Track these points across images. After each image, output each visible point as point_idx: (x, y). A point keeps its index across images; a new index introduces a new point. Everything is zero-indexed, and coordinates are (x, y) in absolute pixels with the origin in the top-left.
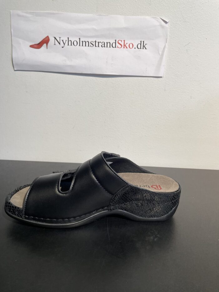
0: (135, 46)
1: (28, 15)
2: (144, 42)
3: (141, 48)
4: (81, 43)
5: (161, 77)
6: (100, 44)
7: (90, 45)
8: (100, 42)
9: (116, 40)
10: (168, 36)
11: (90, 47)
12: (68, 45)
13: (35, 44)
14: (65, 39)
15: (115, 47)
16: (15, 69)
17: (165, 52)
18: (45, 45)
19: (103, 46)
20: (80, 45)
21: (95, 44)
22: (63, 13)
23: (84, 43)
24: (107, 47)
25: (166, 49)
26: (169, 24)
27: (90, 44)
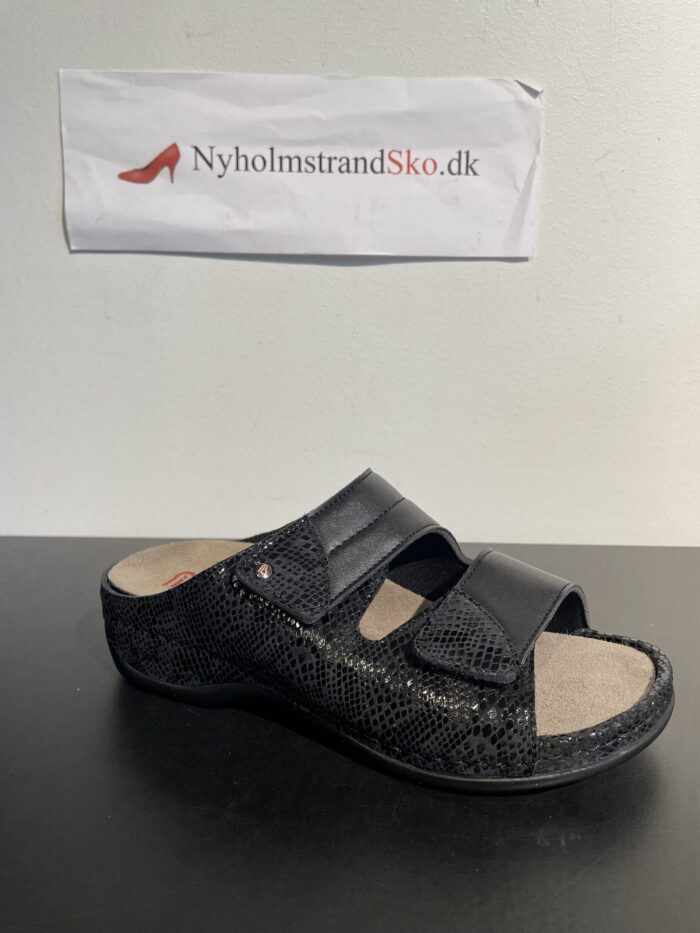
0: (442, 166)
1: (111, 82)
2: (467, 153)
3: (459, 173)
4: (276, 162)
5: (524, 259)
6: (336, 164)
7: (303, 169)
8: (335, 158)
9: (382, 151)
10: (543, 133)
11: (303, 174)
12: (237, 168)
13: (136, 171)
14: (227, 151)
15: (382, 171)
16: (73, 248)
17: (535, 181)
18: (166, 170)
19: (344, 168)
20: (272, 169)
21: (320, 165)
22: (221, 73)
23: (286, 162)
24: (356, 171)
25: (537, 175)
26: (543, 98)
27: (304, 165)
